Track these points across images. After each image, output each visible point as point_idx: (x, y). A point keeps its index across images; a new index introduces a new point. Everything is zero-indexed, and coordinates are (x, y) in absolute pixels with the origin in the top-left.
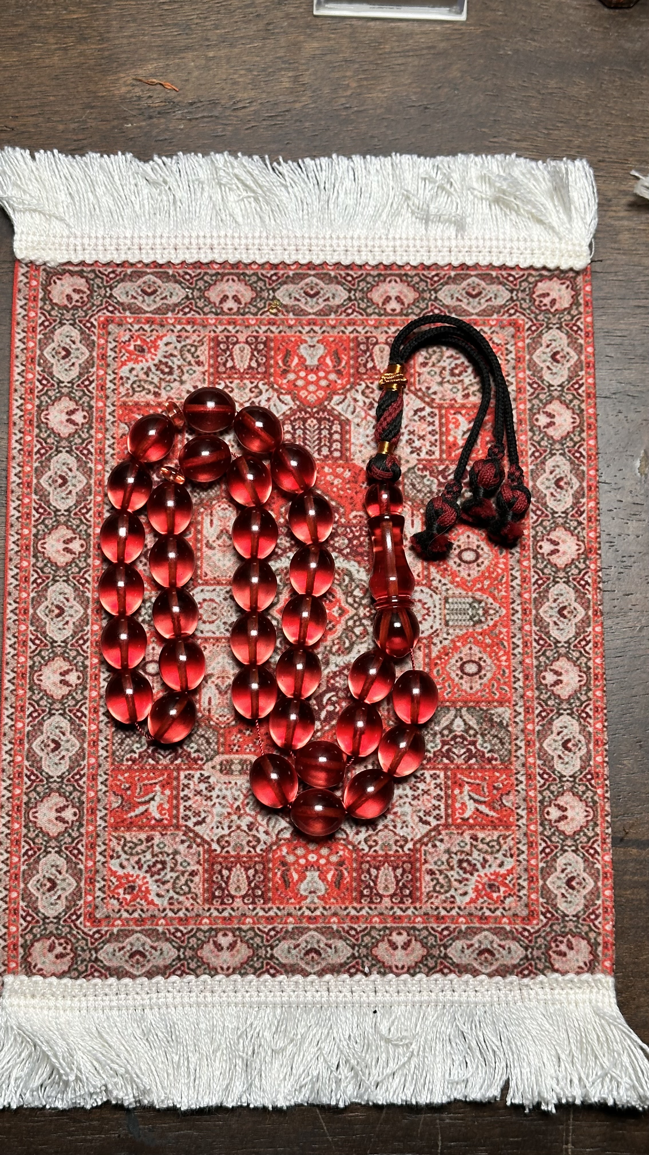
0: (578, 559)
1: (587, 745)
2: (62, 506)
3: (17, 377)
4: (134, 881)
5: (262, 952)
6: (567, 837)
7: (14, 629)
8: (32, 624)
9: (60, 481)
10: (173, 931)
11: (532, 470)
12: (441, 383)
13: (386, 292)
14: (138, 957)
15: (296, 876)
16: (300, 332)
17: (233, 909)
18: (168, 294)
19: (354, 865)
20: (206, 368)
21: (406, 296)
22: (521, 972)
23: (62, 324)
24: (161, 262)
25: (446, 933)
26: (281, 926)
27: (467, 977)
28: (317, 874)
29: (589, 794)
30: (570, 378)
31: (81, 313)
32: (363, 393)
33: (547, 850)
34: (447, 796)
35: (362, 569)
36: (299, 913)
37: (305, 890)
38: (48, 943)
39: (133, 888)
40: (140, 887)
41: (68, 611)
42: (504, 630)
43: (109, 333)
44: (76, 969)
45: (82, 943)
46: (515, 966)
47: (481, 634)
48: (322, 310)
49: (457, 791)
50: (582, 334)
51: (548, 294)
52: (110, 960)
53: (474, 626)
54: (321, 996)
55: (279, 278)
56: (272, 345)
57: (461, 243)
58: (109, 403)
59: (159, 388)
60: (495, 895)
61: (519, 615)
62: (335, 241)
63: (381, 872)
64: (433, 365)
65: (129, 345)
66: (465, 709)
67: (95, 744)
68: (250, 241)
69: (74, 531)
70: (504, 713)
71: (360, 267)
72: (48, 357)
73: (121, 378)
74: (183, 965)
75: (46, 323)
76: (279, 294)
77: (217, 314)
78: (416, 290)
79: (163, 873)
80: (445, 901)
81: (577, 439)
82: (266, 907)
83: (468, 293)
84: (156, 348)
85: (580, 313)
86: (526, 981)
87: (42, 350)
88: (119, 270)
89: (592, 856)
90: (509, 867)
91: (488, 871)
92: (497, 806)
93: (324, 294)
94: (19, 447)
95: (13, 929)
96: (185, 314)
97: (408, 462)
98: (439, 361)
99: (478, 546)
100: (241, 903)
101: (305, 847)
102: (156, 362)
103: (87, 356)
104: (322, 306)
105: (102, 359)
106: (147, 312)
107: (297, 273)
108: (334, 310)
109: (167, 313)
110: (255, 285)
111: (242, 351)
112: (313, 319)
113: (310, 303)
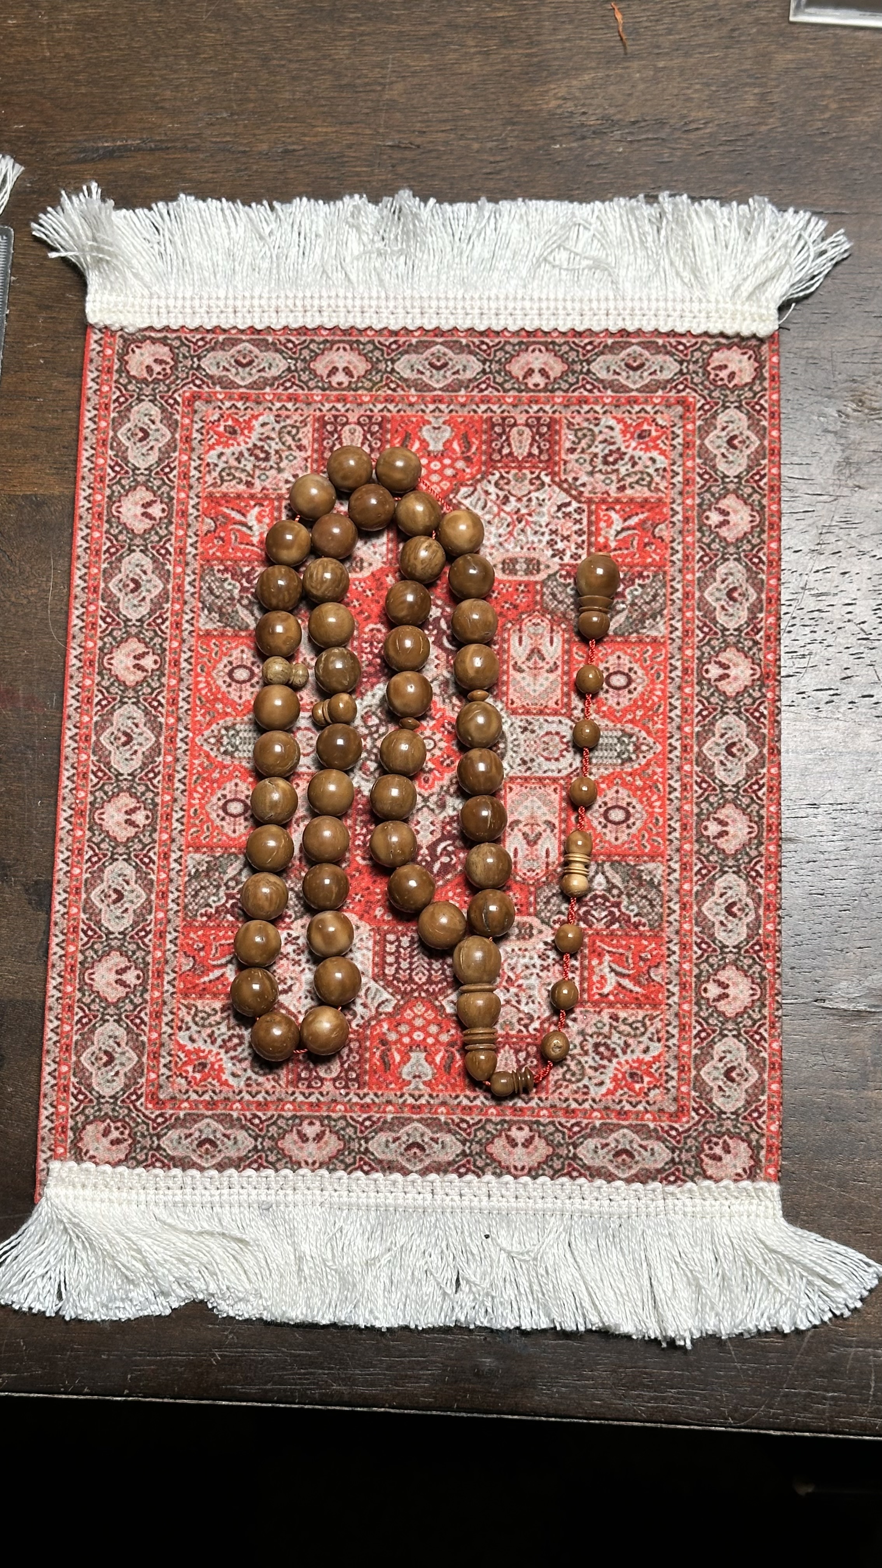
0: (752, 686)
1: (756, 910)
2: (134, 616)
3: (85, 462)
4: (206, 1058)
5: (355, 1145)
6: (727, 1019)
7: (73, 758)
8: (94, 753)
9: (132, 585)
10: (249, 1116)
11: (699, 579)
12: (591, 473)
13: (528, 363)
14: (207, 1146)
15: (398, 1058)
16: (423, 411)
17: (321, 1094)
18: (267, 365)
20: (309, 453)
21: (552, 369)
22: (666, 1178)
23: (141, 401)
24: (259, 327)
25: (576, 1129)
26: (378, 1115)
27: (599, 1182)
28: (423, 1055)
29: (757, 968)
30: (750, 468)
31: (162, 388)
32: (497, 484)
33: (703, 1035)
34: (583, 967)
36: (401, 1101)
37: (409, 1074)
38: (102, 1126)
39: (204, 1065)
40: (213, 1064)
41: (137, 739)
42: (659, 770)
43: (195, 412)
44: (134, 1158)
45: (142, 1128)
46: (659, 1171)
47: (630, 774)
48: (449, 385)
49: (595, 962)
50: (767, 414)
51: (726, 367)
52: (175, 1149)
53: (622, 764)
54: (424, 1199)
55: (399, 346)
56: (389, 426)
57: (621, 304)
58: (192, 495)
59: (253, 477)
60: (637, 1086)
61: (677, 753)
62: (468, 303)
63: (500, 1056)
64: (583, 451)
65: (218, 426)
66: (607, 865)
67: (164, 895)
68: (366, 302)
69: (146, 645)
70: (655, 870)
71: (497, 333)
72: (123, 439)
73: (208, 465)
74: (260, 1157)
75: (122, 400)
76: (398, 366)
77: (324, 389)
78: (565, 360)
79: (240, 1049)
80: (576, 1092)
81: (755, 541)
82: (361, 1093)
83: (627, 365)
84: (251, 429)
85: (765, 389)
86: (671, 1188)
87: (115, 431)
88: (209, 337)
89: (758, 1042)
90: (656, 1053)
91: (629, 1057)
92: (643, 981)
93: (454, 366)
94: (85, 545)
95: (62, 1109)
96: (286, 389)
97: (548, 567)
98: (590, 446)
99: (630, 669)
100: (331, 1088)
101: (410, 1023)
102: (250, 445)
103: (168, 439)
104: (450, 380)
105: (187, 441)
106: (241, 387)
107: (421, 341)
108: (465, 385)
109: (265, 388)
110: (370, 355)
111: (353, 433)
112: (439, 396)
113: (436, 377)
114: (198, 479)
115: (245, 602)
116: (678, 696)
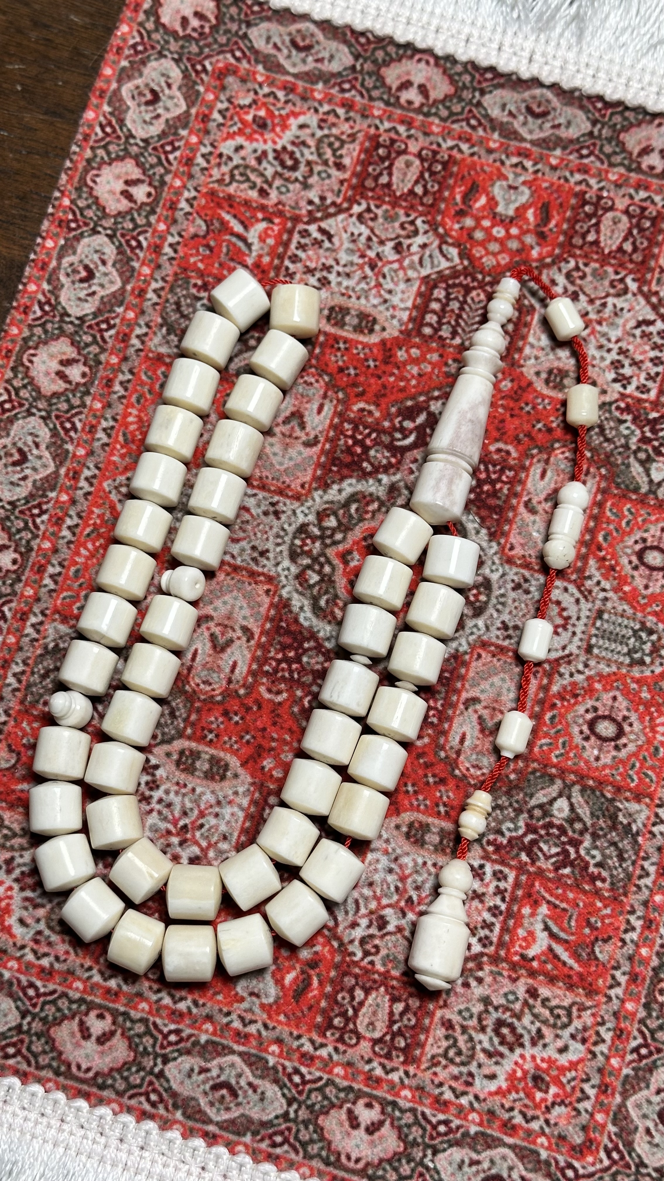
1: (58, 267)
5: (607, 132)
6: (136, 158)
13: (102, 1053)
15: (530, 214)
16: (266, 1026)
17: (631, 197)
18: (466, 1169)
19: (443, 206)
20: (439, 1014)
21: (73, 1034)
26: (571, 157)
28: (500, 209)
29: (82, 203)
33: (169, 148)
34: (281, 257)
35: (295, 609)
36: (539, 166)
37: (522, 193)
43: (584, 1128)
48: (219, 1055)
55: (270, 1137)
58: (616, 1004)
59: (526, 1003)
60: (262, 113)
63: (409, 186)
65: (556, 1095)
70: (160, 344)
71: (129, 1110)
76: (280, 1107)
77: (394, 1104)
78: (51, 1041)
80: (334, 125)
82: (583, 187)
84: (511, 1077)
89: (109, 124)
90: (229, 142)
91: (260, 146)
92: (217, 224)
93: (204, 1082)
96: (446, 1123)
100: (617, 202)
101: (504, 249)
102: (518, 1051)
103: (633, 1099)
104: (215, 1062)
105: (607, 1086)
106: (510, 1146)
107: (239, 1134)
108: (197, 1048)
109: (476, 1133)
110: (315, 1136)
111: (371, 1023)
112: (238, 1043)
113: (234, 1073)
114: (603, 1024)
115: (578, 826)
116: (61, 541)
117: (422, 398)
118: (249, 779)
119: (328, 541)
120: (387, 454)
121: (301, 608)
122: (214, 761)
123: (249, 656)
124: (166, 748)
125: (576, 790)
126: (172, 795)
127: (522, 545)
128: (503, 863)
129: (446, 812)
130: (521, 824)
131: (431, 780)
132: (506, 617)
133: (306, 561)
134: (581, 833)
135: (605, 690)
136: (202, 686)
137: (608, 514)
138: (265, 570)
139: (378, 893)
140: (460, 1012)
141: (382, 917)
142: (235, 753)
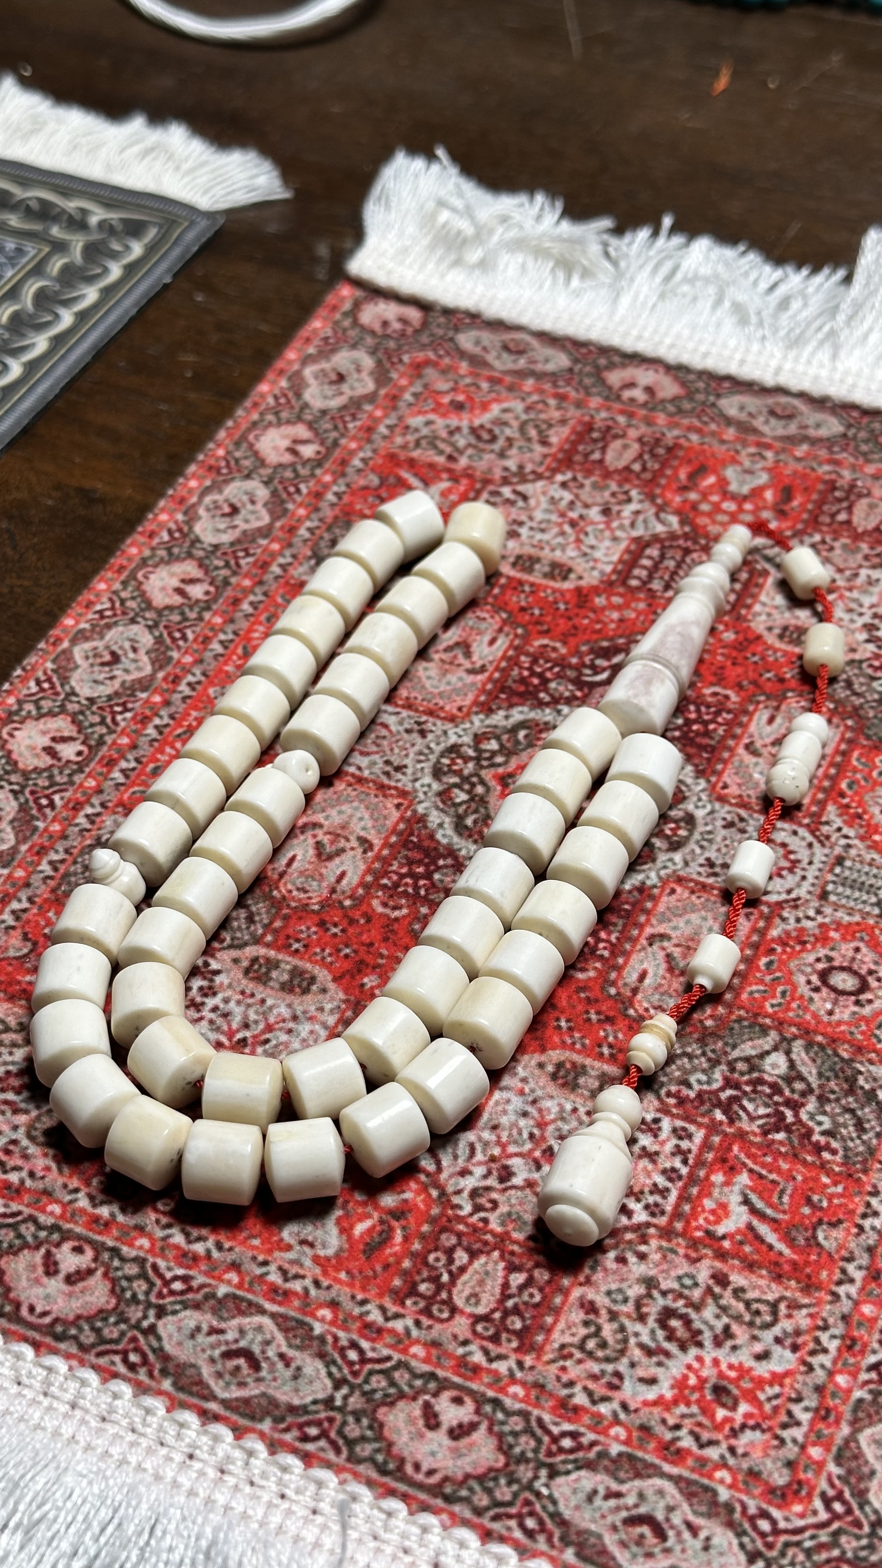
1: (198, 503)
6: (309, 423)
13: (70, 1295)
15: (769, 495)
16: (317, 1284)
18: (598, 1501)
19: (663, 481)
20: (576, 1293)
21: (32, 1268)
25: (561, 383)
26: (820, 452)
28: (731, 488)
29: (238, 454)
33: (348, 418)
35: (432, 826)
36: (781, 457)
37: (759, 477)
43: (790, 1464)
46: (479, 326)
48: (242, 1313)
55: (301, 1427)
56: (397, 1282)
58: (847, 1305)
59: (709, 1291)
60: (461, 398)
61: (190, 679)
63: (625, 463)
65: (747, 1416)
70: (304, 573)
71: (93, 1367)
76: (322, 1389)
82: (833, 476)
84: (680, 1384)
89: (285, 395)
90: (419, 418)
91: (454, 422)
92: (392, 480)
93: (213, 1347)
96: (574, 1435)
102: (693, 1351)
103: (868, 1432)
104: (235, 1322)
105: (828, 1411)
106: (670, 1477)
107: (253, 1418)
108: (212, 1302)
109: (620, 1455)
110: (369, 1433)
111: (475, 1295)
112: (273, 1301)
113: (259, 1338)
114: (825, 1328)
115: (799, 1086)
116: (143, 739)
117: (621, 641)
118: (341, 995)
119: (485, 763)
120: (571, 687)
121: (441, 825)
122: (296, 972)
123: (362, 867)
124: (235, 953)
125: (798, 1047)
126: (232, 1004)
127: (739, 785)
128: (687, 1118)
129: (612, 1055)
130: (717, 1075)
131: (594, 1017)
132: (712, 854)
133: (455, 780)
134: (803, 1094)
135: (844, 939)
136: (295, 893)
137: (855, 763)
138: (399, 785)
139: (504, 1139)
140: (609, 1293)
141: (506, 1168)
142: (329, 967)
